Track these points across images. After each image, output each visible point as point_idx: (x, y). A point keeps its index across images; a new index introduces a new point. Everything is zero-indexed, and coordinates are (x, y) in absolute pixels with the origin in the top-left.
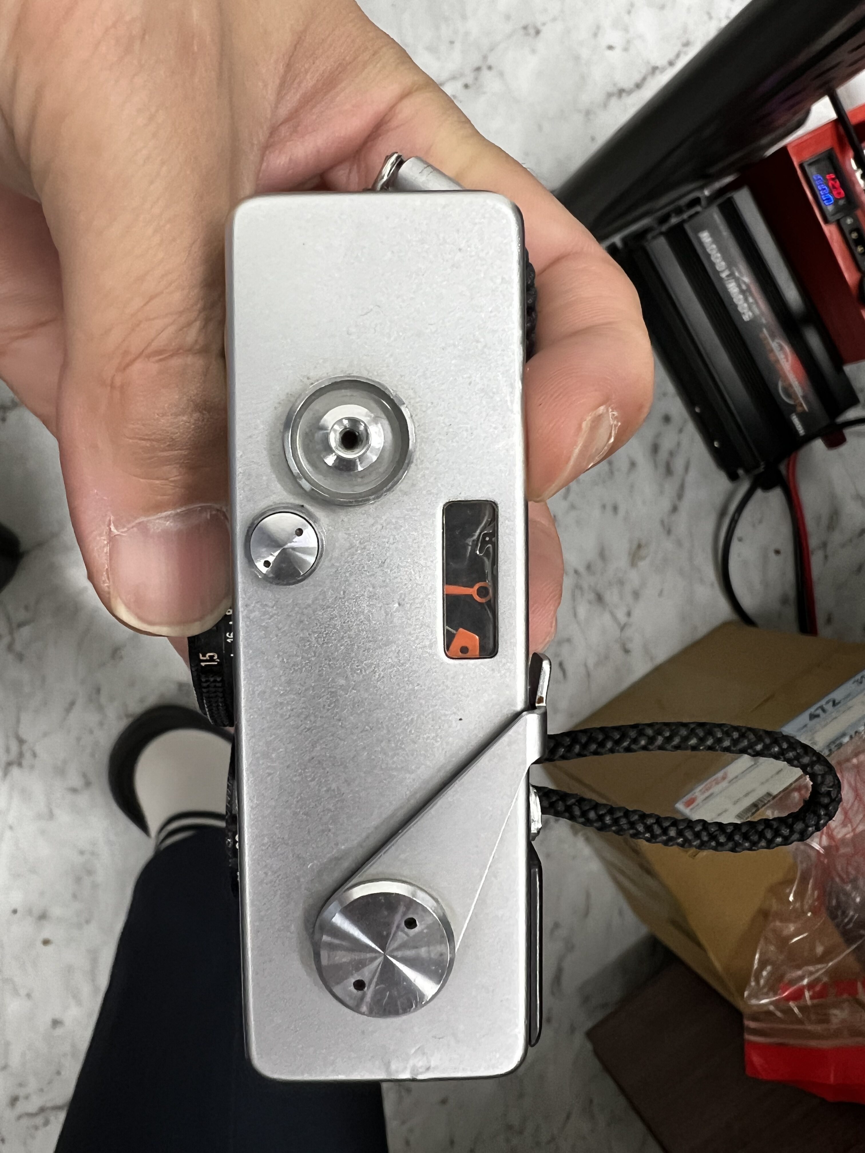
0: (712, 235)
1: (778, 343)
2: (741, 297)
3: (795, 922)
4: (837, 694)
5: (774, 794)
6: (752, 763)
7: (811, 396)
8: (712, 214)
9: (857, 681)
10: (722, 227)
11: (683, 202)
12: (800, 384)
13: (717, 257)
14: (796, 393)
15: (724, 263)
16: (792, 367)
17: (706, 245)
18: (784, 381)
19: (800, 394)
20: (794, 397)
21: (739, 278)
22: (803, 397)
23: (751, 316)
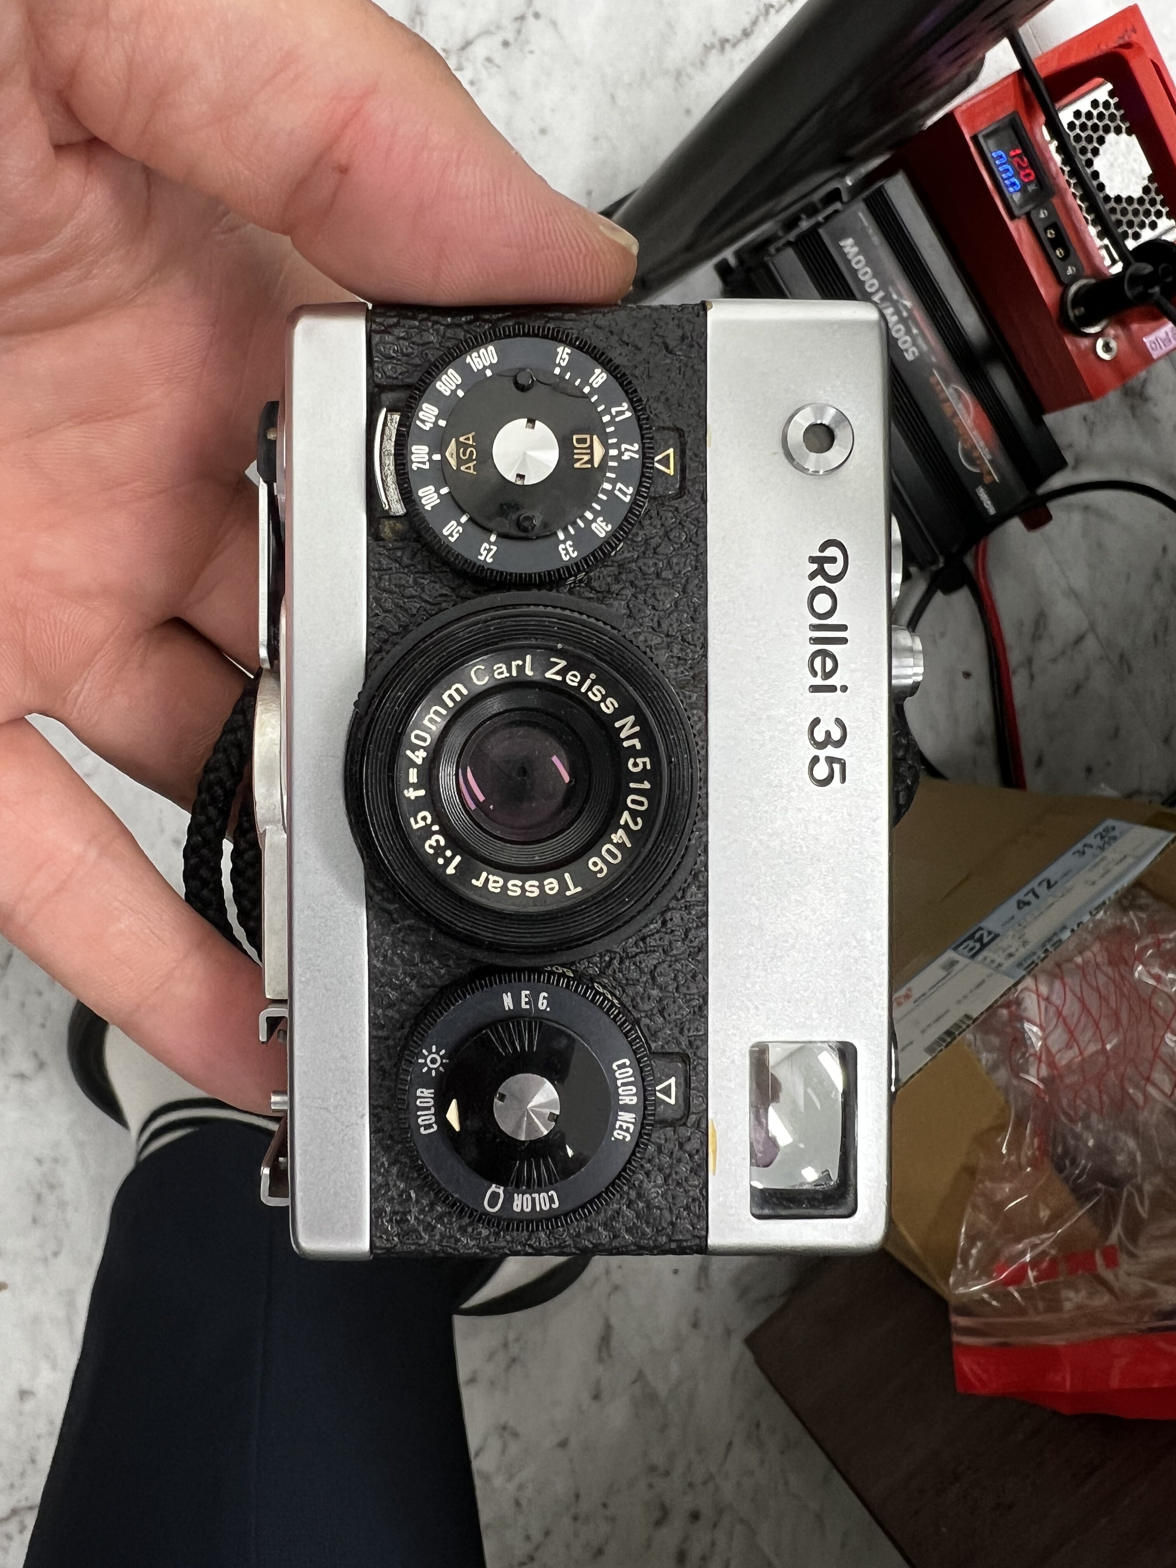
0: (857, 243)
1: (956, 390)
2: (901, 326)
3: (1011, 1182)
4: (1053, 872)
5: (975, 1016)
6: (944, 974)
7: (1002, 460)
8: (856, 213)
9: (1078, 852)
10: (871, 231)
11: (817, 197)
12: (987, 444)
13: (866, 273)
14: (980, 457)
15: (875, 281)
16: (974, 422)
17: (850, 257)
18: (965, 442)
19: (986, 457)
20: (978, 462)
21: (897, 301)
22: (991, 462)
23: (917, 354)
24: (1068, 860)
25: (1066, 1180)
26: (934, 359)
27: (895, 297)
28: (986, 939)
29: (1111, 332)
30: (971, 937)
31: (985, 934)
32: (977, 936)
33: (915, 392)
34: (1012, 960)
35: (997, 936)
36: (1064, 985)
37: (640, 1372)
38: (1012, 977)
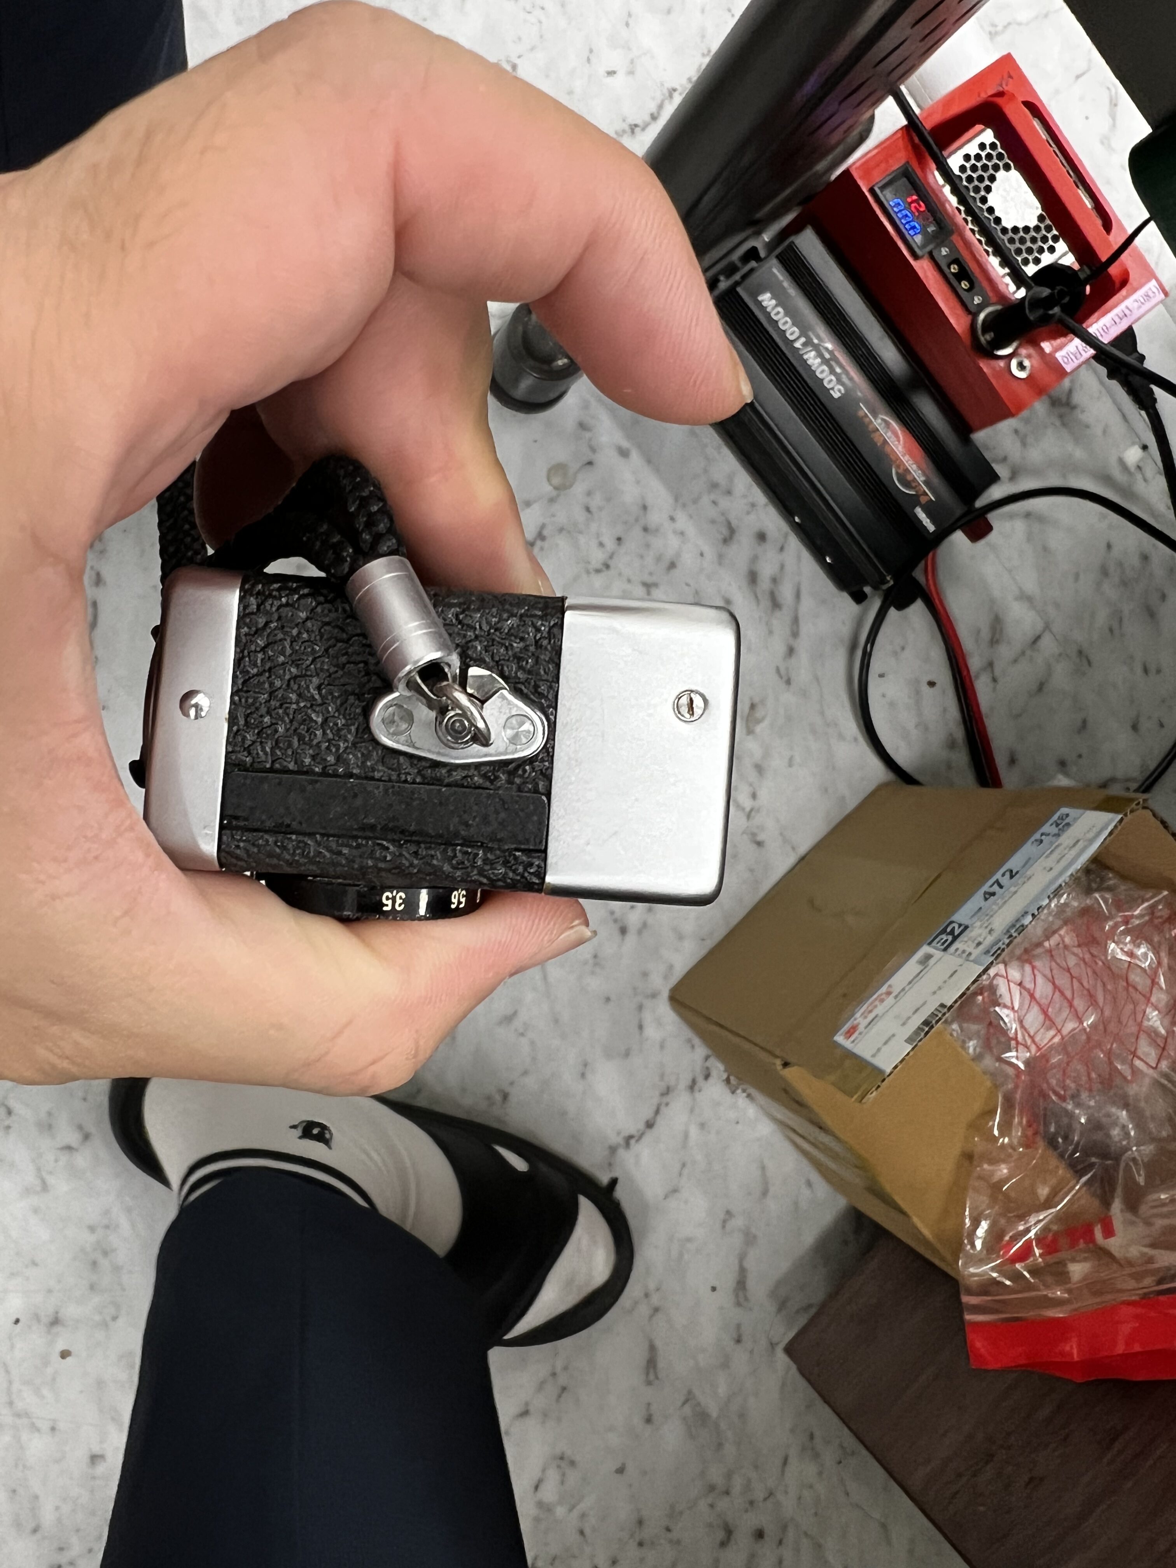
0: (774, 297)
1: (883, 420)
2: (825, 368)
3: (1006, 1162)
4: (1014, 862)
5: (949, 1004)
6: (920, 967)
7: (936, 480)
8: (771, 268)
9: (1036, 840)
10: (786, 284)
11: (735, 257)
12: (919, 468)
13: (786, 322)
14: (915, 479)
15: (795, 329)
16: (904, 447)
17: (768, 310)
18: (898, 467)
19: (920, 479)
20: (914, 485)
21: (819, 345)
22: (925, 483)
23: (843, 392)
24: (1028, 849)
25: (1061, 1156)
26: (859, 394)
27: (816, 341)
28: (956, 932)
29: (1023, 351)
30: (944, 931)
31: (957, 926)
32: (949, 930)
33: (845, 427)
34: (981, 947)
35: (966, 927)
36: (1033, 968)
37: (690, 1392)
38: (981, 965)
